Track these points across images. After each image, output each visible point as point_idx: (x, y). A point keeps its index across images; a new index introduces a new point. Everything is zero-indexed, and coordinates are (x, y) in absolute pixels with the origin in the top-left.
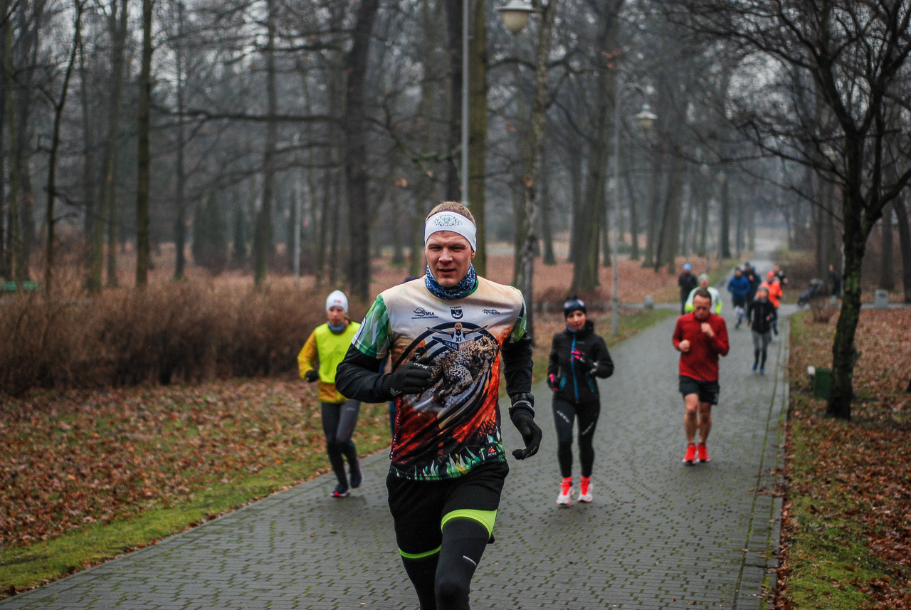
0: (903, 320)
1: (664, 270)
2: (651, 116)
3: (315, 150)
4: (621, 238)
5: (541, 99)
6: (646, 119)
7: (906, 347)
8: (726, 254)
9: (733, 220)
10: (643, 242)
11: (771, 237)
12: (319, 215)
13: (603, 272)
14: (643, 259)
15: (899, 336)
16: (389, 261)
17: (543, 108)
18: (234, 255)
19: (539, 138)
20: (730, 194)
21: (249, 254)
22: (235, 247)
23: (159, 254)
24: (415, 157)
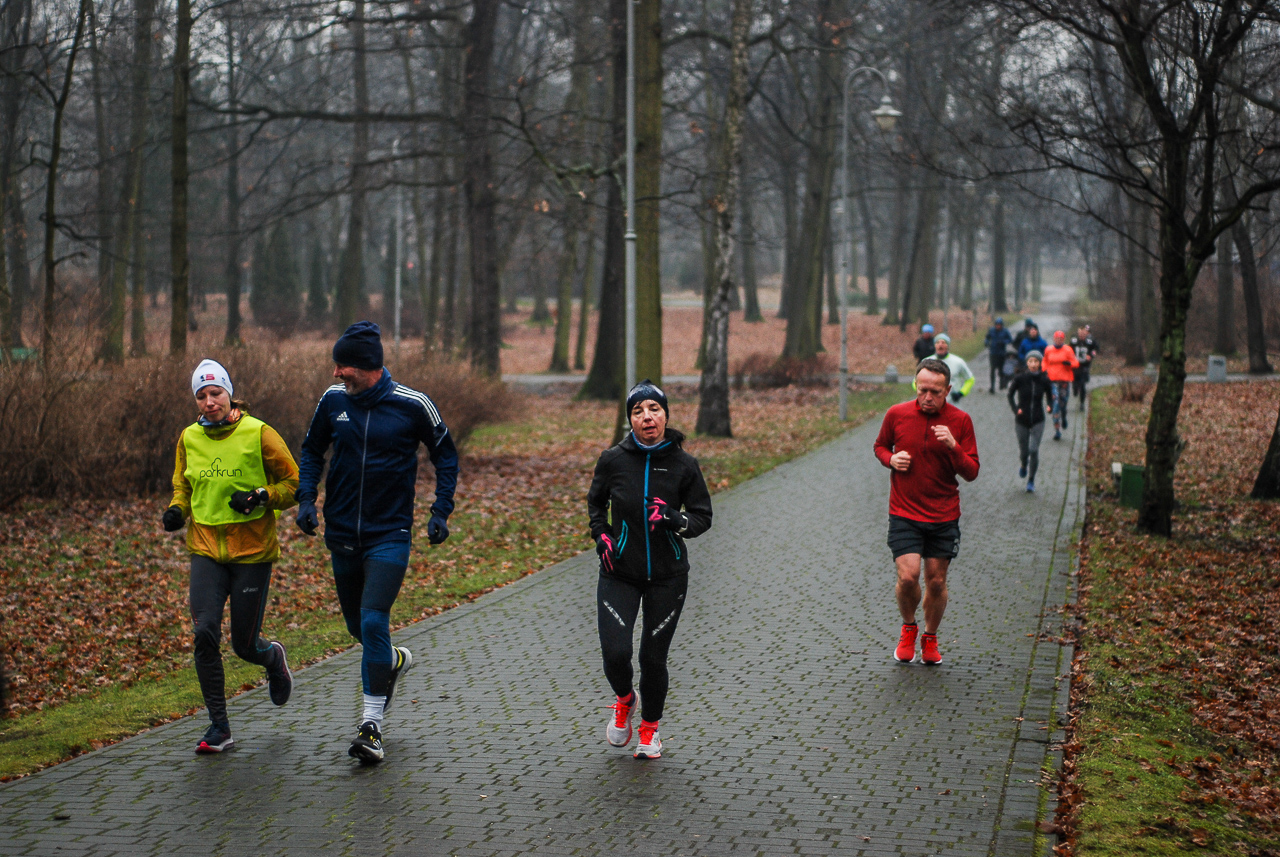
0: (1247, 397)
2: (893, 112)
3: (422, 161)
4: (854, 284)
5: (737, 89)
6: (885, 116)
7: (1251, 435)
8: (1000, 306)
9: (1010, 258)
10: (883, 290)
11: (1064, 282)
12: (428, 253)
13: (827, 331)
14: (883, 312)
15: (1242, 419)
16: (528, 318)
17: (741, 102)
18: (310, 310)
19: (735, 143)
20: (1007, 221)
21: (330, 308)
22: (311, 298)
23: (204, 309)
24: (561, 171)
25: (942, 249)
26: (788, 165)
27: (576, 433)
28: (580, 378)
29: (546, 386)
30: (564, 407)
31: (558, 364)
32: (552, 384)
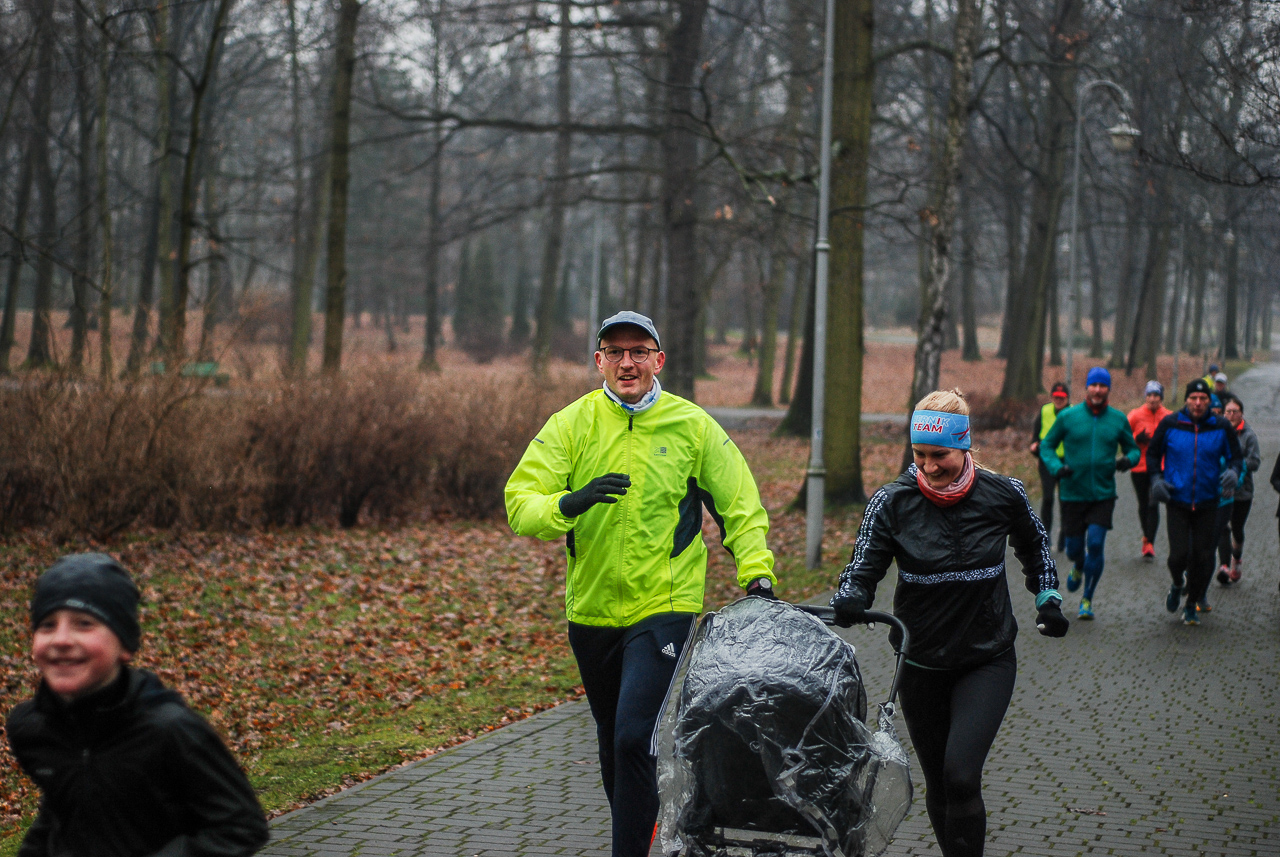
1: (1140, 373)
2: (1134, 131)
4: (1077, 326)
5: (959, 98)
6: (1122, 135)
8: (1231, 352)
9: (1241, 303)
10: (1108, 332)
12: (630, 274)
13: (1049, 371)
14: (1108, 356)
16: (736, 349)
17: (963, 111)
18: (512, 334)
19: (955, 157)
20: (1240, 264)
21: (533, 333)
22: (514, 323)
23: (407, 331)
24: (751, 174)
25: (1170, 292)
26: (1012, 192)
27: (769, 472)
28: (780, 412)
29: (744, 421)
30: (760, 444)
31: (761, 398)
32: (750, 419)
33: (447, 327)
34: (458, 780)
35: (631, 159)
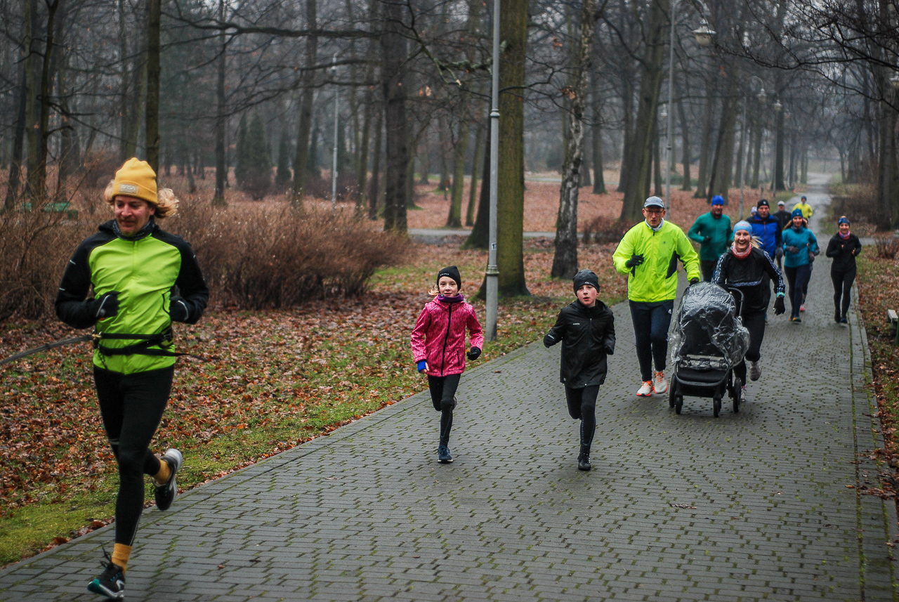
2: (709, 31)
4: (673, 169)
5: (588, 9)
6: (703, 34)
8: (780, 186)
9: (787, 151)
10: (695, 173)
11: (824, 170)
14: (695, 189)
16: (437, 187)
17: (592, 19)
18: (277, 179)
19: (586, 51)
20: (786, 124)
21: (292, 178)
22: (279, 171)
23: (203, 178)
24: (444, 65)
25: (738, 144)
26: (627, 76)
28: (467, 232)
29: (442, 239)
30: (453, 254)
31: (453, 222)
32: (446, 237)
33: (231, 175)
34: (244, 492)
35: (359, 55)
